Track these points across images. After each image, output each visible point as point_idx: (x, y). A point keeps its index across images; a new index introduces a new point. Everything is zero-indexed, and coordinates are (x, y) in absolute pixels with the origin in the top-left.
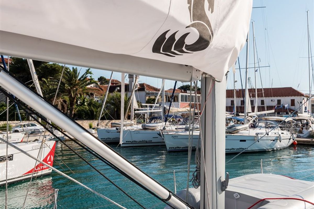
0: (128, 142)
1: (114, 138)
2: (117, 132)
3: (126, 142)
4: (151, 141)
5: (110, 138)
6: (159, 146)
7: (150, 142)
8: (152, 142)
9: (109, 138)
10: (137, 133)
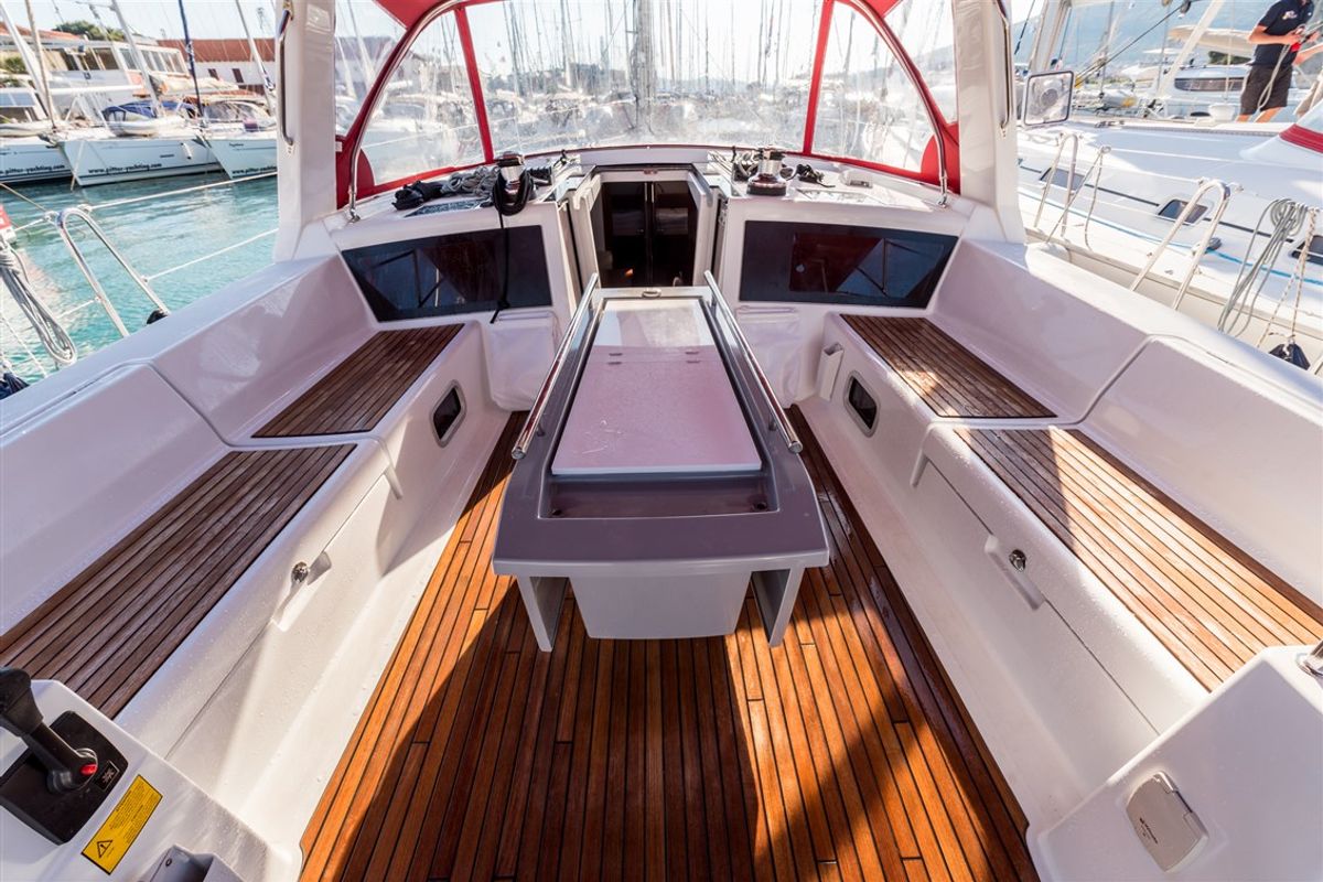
0: (96, 171)
1: (32, 170)
2: (48, 147)
3: (88, 174)
4: (159, 165)
5: (18, 171)
6: (203, 173)
7: (158, 167)
8: (163, 166)
9: (15, 170)
10: (111, 148)
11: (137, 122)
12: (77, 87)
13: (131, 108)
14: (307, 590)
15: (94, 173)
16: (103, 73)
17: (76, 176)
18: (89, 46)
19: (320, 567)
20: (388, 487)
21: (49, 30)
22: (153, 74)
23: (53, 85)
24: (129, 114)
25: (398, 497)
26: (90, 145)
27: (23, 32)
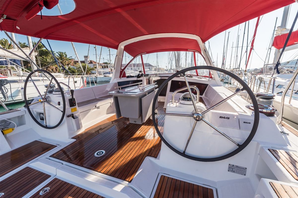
2: (95, 78)
4: (108, 81)
10: (103, 78)
11: (107, 75)
12: (102, 70)
13: (107, 73)
14: (96, 109)
15: (100, 81)
16: (106, 69)
17: (97, 82)
18: (106, 65)
19: (98, 108)
20: (110, 105)
21: (102, 63)
22: (112, 68)
23: (99, 70)
24: (107, 74)
25: (111, 107)
26: (100, 77)
27: (98, 63)
